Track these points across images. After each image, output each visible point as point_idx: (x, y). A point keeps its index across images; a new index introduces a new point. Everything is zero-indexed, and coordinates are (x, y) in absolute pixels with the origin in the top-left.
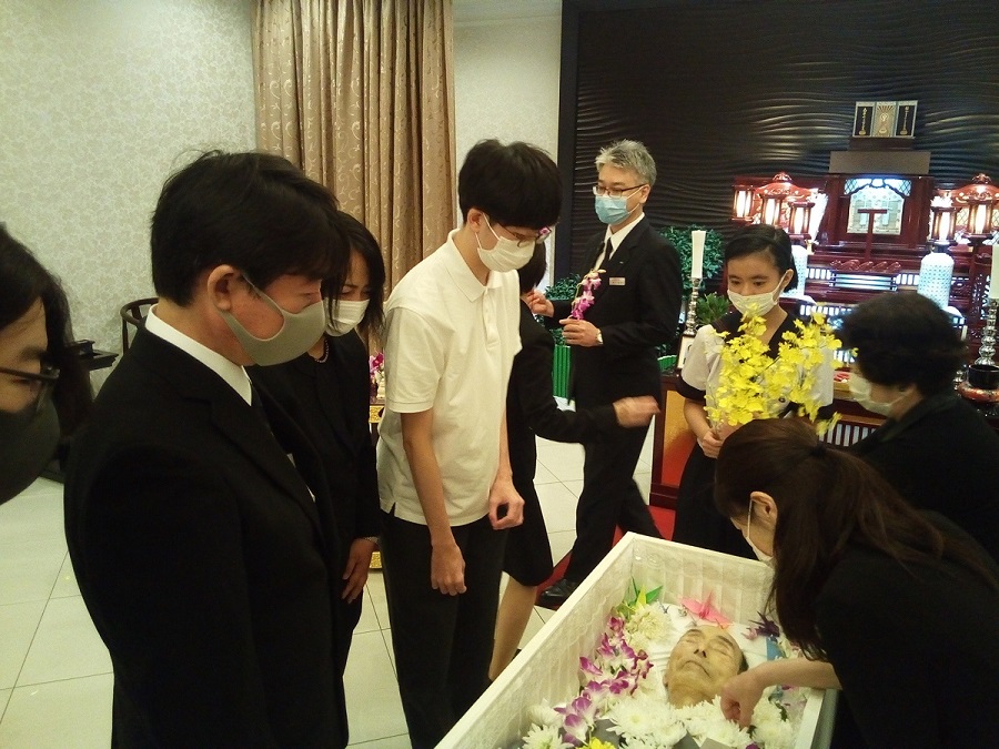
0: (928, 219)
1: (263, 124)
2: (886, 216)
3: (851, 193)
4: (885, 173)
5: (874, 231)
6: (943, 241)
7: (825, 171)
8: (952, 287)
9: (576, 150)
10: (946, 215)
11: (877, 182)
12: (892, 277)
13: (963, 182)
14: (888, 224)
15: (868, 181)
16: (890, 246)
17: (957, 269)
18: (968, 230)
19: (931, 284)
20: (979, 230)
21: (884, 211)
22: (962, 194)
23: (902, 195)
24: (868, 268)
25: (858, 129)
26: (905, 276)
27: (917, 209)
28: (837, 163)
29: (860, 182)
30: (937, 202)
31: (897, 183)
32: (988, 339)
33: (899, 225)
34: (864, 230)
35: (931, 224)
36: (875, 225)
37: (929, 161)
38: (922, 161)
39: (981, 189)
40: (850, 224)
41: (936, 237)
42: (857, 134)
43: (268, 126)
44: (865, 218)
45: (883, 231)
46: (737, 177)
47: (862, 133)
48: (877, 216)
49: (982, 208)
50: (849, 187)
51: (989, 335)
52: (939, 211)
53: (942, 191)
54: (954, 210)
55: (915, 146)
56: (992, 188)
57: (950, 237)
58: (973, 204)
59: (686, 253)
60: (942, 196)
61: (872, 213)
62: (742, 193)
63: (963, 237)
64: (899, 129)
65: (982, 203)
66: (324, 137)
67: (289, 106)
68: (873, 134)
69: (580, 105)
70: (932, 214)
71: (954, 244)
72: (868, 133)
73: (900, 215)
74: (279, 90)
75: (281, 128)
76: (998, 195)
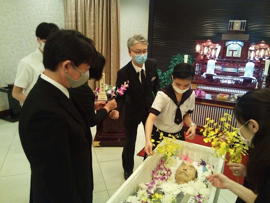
1: (67, 24)
2: (237, 52)
3: (227, 45)
4: (237, 40)
5: (233, 56)
6: (252, 59)
7: (220, 39)
8: (254, 72)
9: (153, 32)
10: (253, 52)
11: (235, 42)
12: (238, 68)
13: (258, 43)
14: (237, 54)
15: (232, 42)
16: (238, 60)
17: (255, 67)
18: (259, 56)
19: (248, 71)
20: (262, 56)
21: (236, 51)
22: (257, 46)
23: (241, 46)
24: (231, 66)
25: (230, 28)
26: (241, 68)
27: (245, 50)
28: (224, 37)
29: (230, 42)
30: (250, 48)
31: (240, 43)
32: (263, 86)
33: (240, 54)
34: (231, 56)
35: (249, 54)
36: (234, 54)
37: (248, 37)
38: (247, 37)
39: (262, 45)
40: (227, 54)
41: (250, 58)
42: (229, 29)
43: (68, 24)
44: (231, 52)
45: (236, 56)
46: (196, 40)
47: (231, 29)
48: (234, 52)
49: (263, 50)
50: (227, 44)
52: (251, 51)
53: (252, 45)
54: (255, 51)
55: (245, 33)
56: (265, 45)
57: (254, 58)
58: (260, 49)
59: (182, 61)
60: (252, 47)
61: (233, 51)
62: (198, 45)
63: (257, 58)
64: (241, 28)
66: (84, 27)
67: (74, 18)
68: (234, 29)
69: (154, 20)
70: (249, 52)
71: (255, 60)
72: (232, 29)
73: (240, 52)
74: (71, 14)
75: (72, 25)
76: (267, 47)
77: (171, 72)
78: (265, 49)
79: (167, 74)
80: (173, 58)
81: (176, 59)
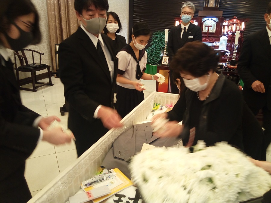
0: (222, 28)
1: (49, 1)
3: (204, 22)
4: (212, 16)
5: (209, 32)
6: (225, 33)
7: (197, 16)
8: (227, 45)
9: (133, 10)
10: (226, 27)
11: (210, 19)
12: (213, 43)
13: (231, 18)
14: (212, 30)
15: (208, 18)
16: (213, 35)
17: (228, 40)
18: (231, 31)
19: (222, 44)
20: (234, 30)
21: (211, 26)
22: (230, 22)
23: (216, 22)
24: (208, 40)
25: (205, 5)
26: (216, 43)
27: (219, 27)
28: (200, 14)
29: (206, 19)
30: (224, 24)
31: (215, 19)
32: (234, 54)
33: (215, 30)
34: (207, 32)
35: (223, 29)
36: (209, 30)
37: (222, 12)
39: (235, 20)
40: (203, 30)
41: (224, 32)
42: (205, 6)
44: (207, 28)
45: (211, 32)
46: (175, 18)
47: (206, 6)
48: (210, 27)
49: (235, 25)
50: (203, 20)
51: (235, 53)
52: (224, 26)
54: (228, 26)
55: (219, 9)
56: (237, 20)
57: (227, 32)
58: (233, 24)
59: (163, 38)
60: (225, 22)
61: (208, 26)
62: (177, 21)
63: (230, 32)
64: (215, 5)
65: (235, 24)
67: (56, 8)
68: (209, 6)
70: (223, 27)
71: (228, 34)
72: (208, 6)
73: (215, 28)
74: (54, 4)
75: (54, 2)
76: (238, 22)
77: (152, 48)
78: (237, 24)
79: (148, 50)
80: (154, 34)
81: (156, 36)
